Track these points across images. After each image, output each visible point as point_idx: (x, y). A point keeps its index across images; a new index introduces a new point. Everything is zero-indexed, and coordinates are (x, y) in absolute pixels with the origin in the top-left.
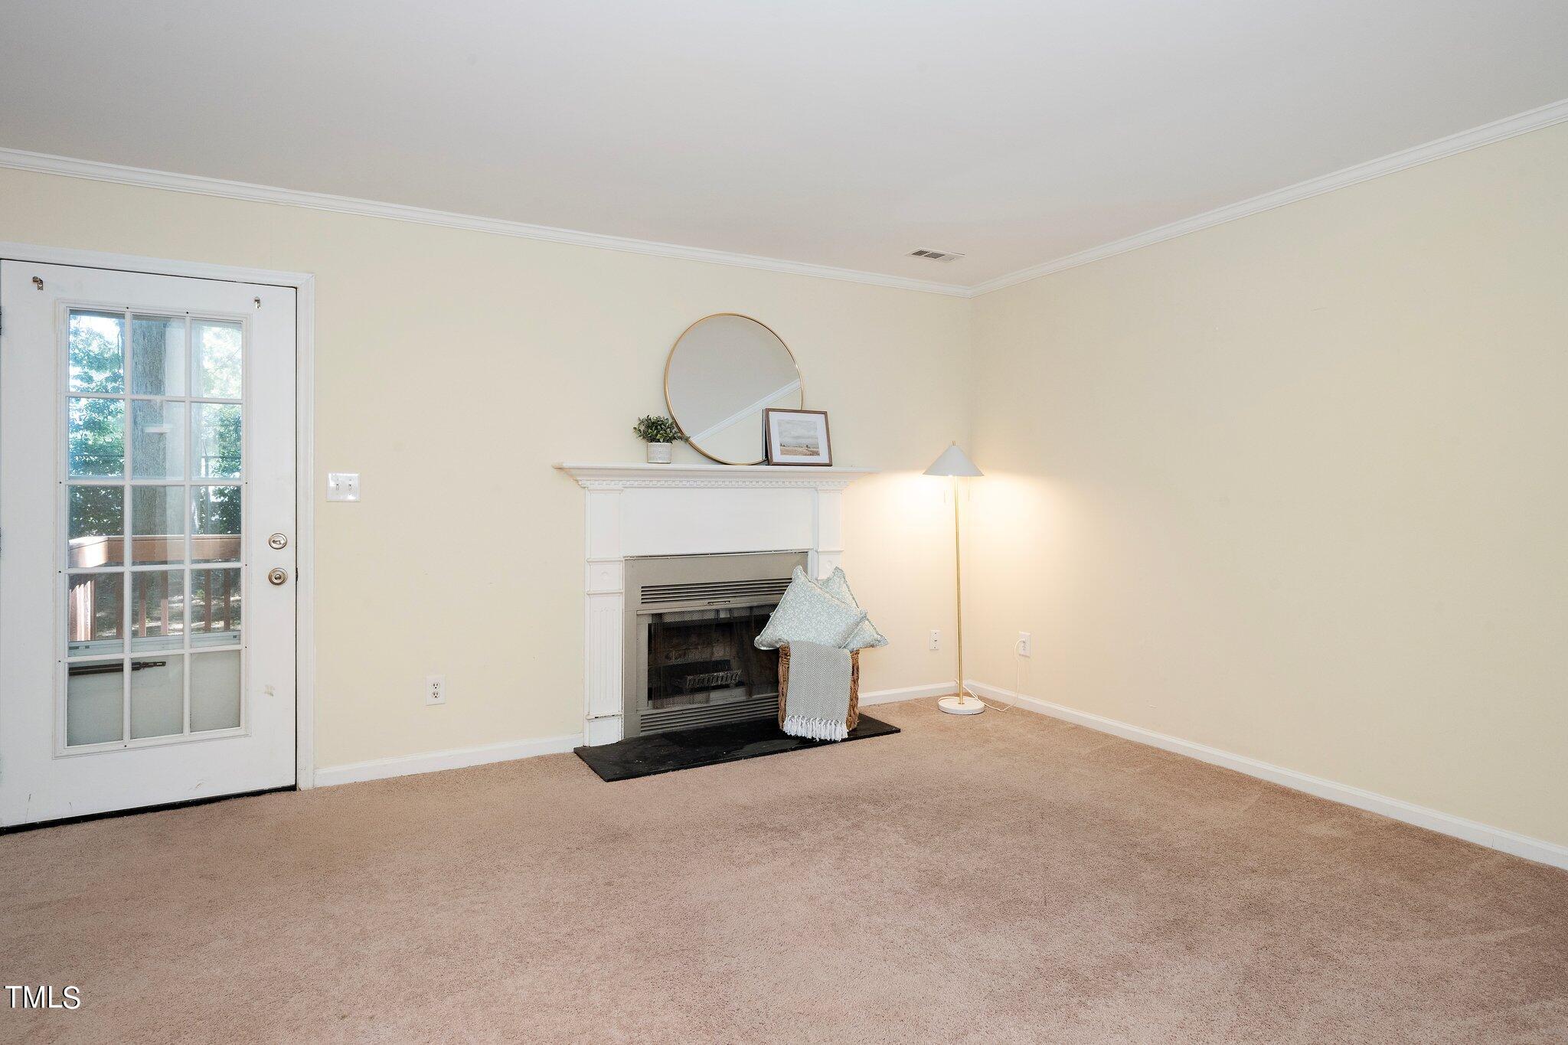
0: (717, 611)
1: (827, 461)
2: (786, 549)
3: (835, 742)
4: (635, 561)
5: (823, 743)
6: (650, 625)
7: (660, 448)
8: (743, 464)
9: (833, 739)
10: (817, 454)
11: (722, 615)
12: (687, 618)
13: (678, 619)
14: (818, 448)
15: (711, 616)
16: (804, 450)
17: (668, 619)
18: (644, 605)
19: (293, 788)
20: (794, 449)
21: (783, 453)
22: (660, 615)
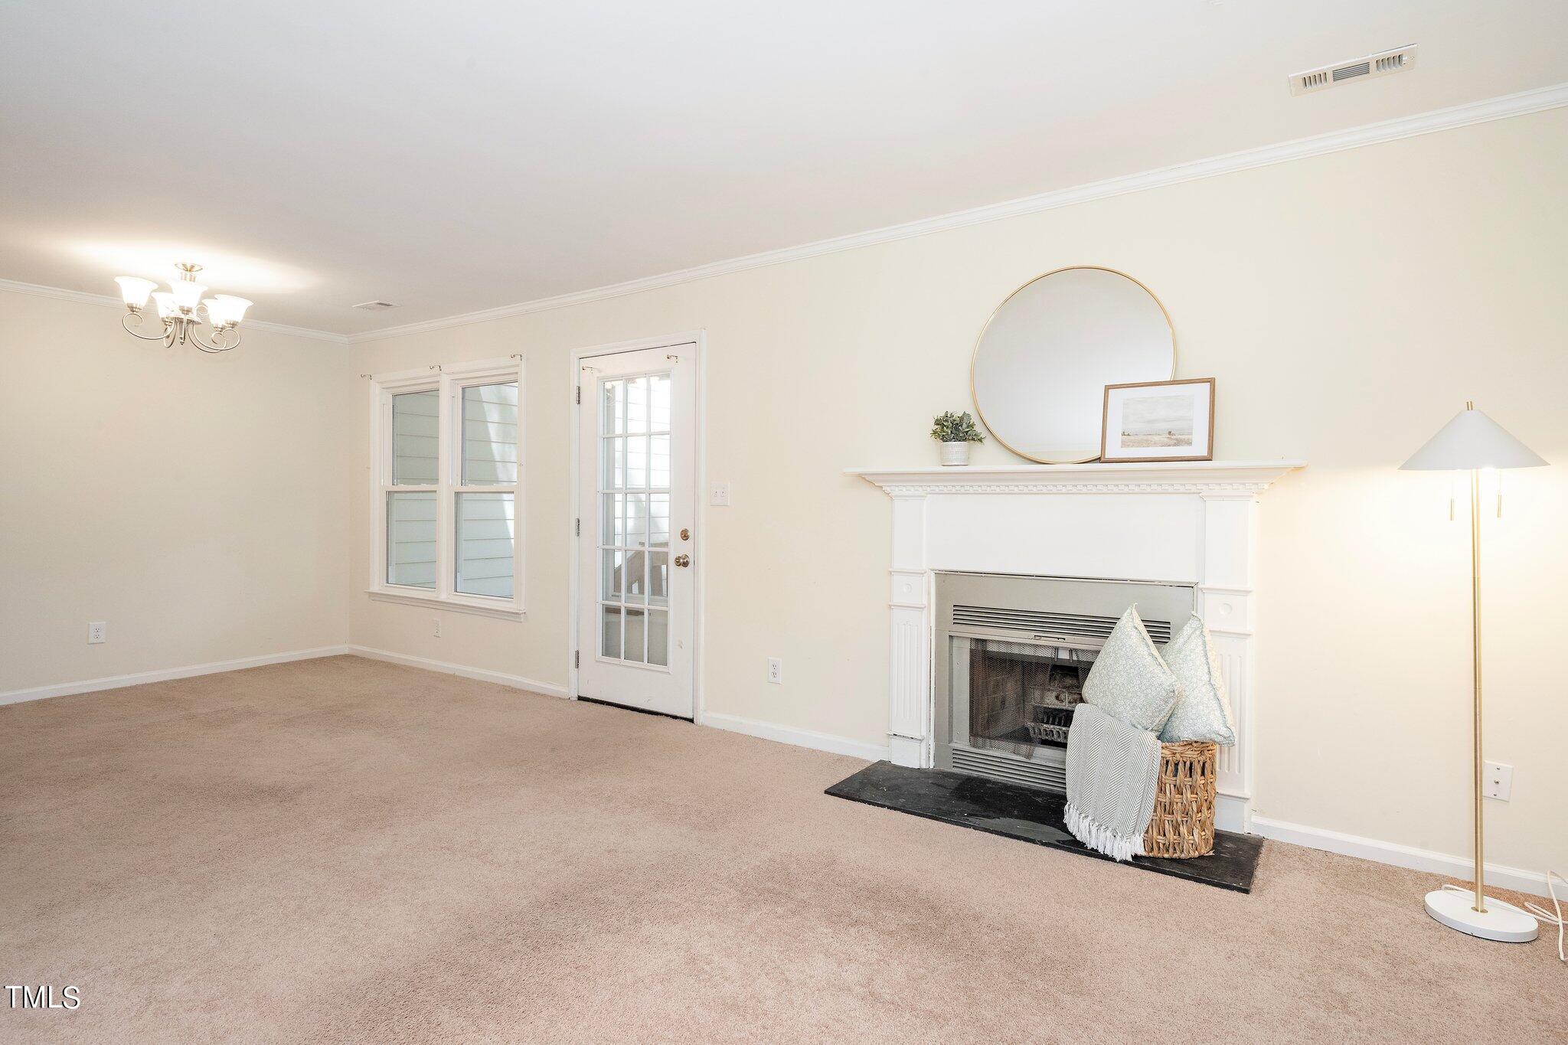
0: (1057, 649)
1: (1204, 453)
2: (1152, 579)
3: (1113, 860)
4: (944, 577)
5: (1094, 853)
6: (971, 651)
7: (956, 448)
8: (1068, 463)
9: (1108, 852)
10: (1189, 443)
11: (1064, 655)
12: (1016, 650)
13: (1003, 649)
14: (1191, 434)
15: (1048, 654)
16: (1164, 438)
17: (992, 648)
18: (956, 625)
19: (691, 721)
20: (1145, 438)
21: (1124, 444)
22: (984, 641)
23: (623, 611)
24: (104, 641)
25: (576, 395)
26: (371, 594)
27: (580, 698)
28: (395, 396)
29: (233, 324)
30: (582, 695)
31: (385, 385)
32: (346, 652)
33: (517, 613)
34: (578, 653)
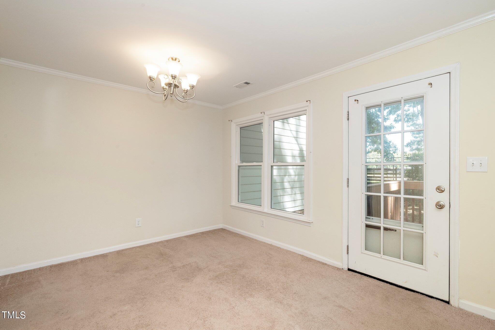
23: (382, 229)
24: (141, 226)
25: (346, 116)
26: (231, 206)
27: (349, 270)
28: (241, 128)
29: (192, 86)
30: (351, 268)
31: (237, 124)
32: (221, 227)
33: (309, 222)
34: (348, 246)
